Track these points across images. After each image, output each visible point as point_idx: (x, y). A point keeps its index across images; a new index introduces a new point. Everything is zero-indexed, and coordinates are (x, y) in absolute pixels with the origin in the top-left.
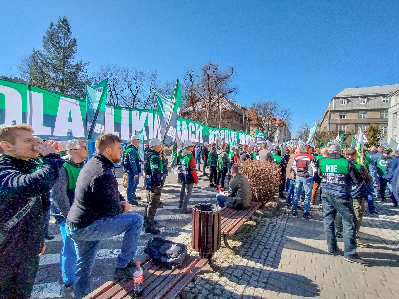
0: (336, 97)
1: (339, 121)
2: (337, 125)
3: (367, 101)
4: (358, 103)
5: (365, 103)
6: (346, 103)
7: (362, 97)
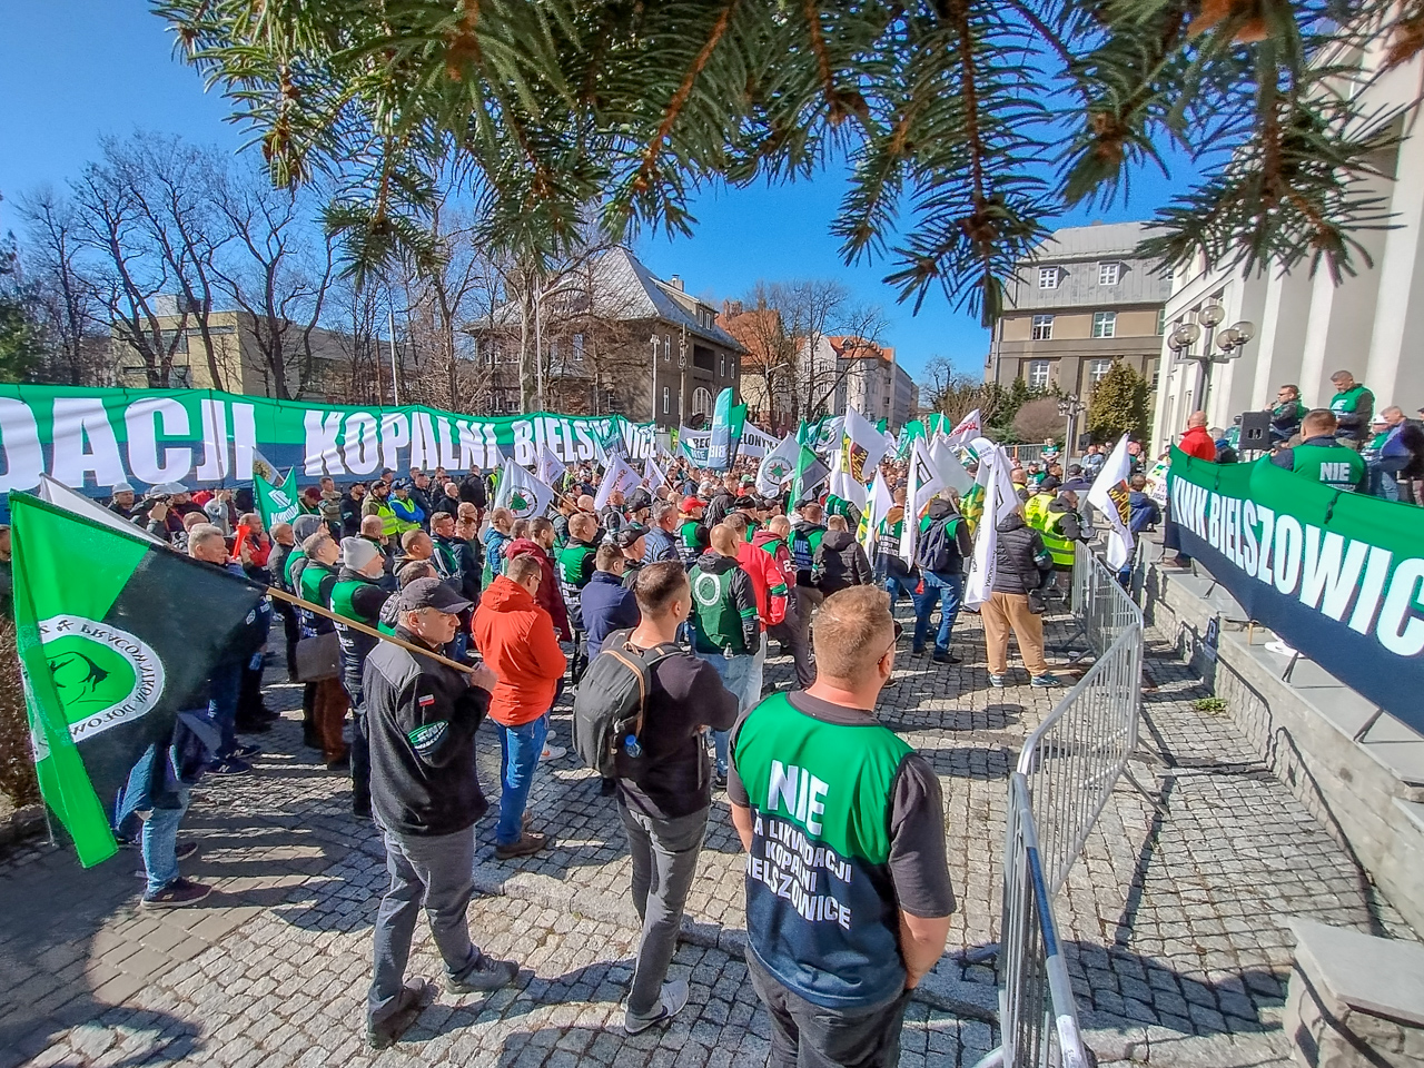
0: (1026, 260)
1: (1030, 347)
3: (1121, 275)
4: (1092, 282)
5: (1115, 283)
6: (1055, 283)
7: (1107, 260)
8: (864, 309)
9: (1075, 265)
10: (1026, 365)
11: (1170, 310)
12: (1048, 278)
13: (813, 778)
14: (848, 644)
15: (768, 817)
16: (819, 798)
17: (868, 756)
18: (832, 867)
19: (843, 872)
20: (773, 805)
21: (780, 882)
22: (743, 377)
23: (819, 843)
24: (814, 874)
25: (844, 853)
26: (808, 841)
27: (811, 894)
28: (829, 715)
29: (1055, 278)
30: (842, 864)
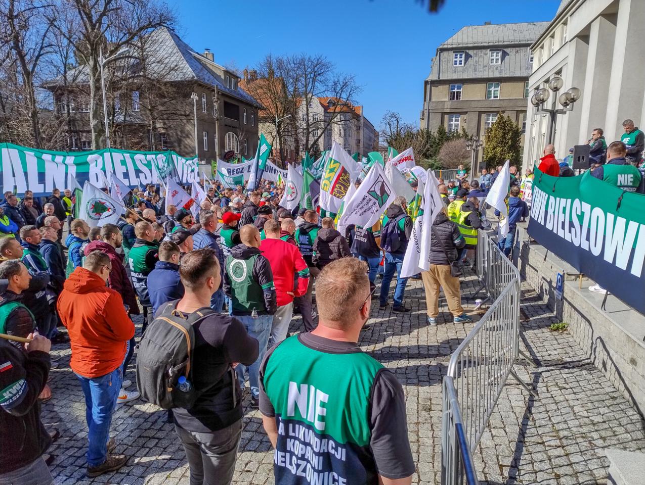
0: (445, 46)
1: (448, 105)
2: (443, 114)
3: (503, 58)
4: (486, 62)
5: (499, 63)
6: (463, 62)
7: (494, 48)
8: (341, 79)
9: (475, 51)
10: (446, 117)
11: (532, 81)
12: (458, 59)
13: (317, 390)
14: (340, 297)
15: (288, 421)
16: (323, 405)
17: (354, 373)
18: (333, 452)
19: (340, 455)
20: (291, 412)
21: (298, 466)
22: (260, 125)
23: (323, 436)
24: (321, 458)
25: (341, 441)
26: (316, 435)
27: (319, 472)
28: (329, 347)
29: (463, 59)
30: (339, 449)
